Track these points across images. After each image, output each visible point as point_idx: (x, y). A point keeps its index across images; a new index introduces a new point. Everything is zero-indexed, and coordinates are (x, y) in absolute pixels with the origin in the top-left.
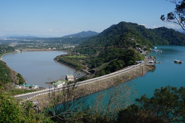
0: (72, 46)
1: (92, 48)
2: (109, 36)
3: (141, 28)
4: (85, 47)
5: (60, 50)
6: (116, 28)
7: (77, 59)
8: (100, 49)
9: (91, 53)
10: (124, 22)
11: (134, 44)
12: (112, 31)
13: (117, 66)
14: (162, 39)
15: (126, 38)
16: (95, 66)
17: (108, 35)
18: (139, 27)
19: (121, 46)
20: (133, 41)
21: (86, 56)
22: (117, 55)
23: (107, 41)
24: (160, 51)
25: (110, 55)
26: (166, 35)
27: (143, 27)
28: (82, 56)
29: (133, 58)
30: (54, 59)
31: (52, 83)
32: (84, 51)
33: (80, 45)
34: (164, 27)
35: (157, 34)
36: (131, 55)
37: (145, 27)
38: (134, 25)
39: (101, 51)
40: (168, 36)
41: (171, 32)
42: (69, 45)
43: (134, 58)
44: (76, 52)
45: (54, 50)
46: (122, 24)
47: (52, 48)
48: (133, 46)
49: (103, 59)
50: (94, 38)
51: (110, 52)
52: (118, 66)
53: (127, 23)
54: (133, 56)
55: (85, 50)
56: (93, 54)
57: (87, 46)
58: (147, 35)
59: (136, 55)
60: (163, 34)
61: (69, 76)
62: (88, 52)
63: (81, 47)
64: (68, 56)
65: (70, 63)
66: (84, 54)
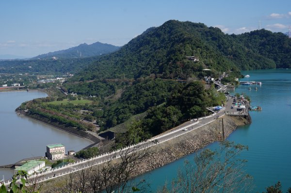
0: (58, 78)
1: (104, 82)
2: (142, 52)
3: (214, 34)
4: (88, 79)
5: (30, 88)
6: (158, 35)
7: (71, 107)
8: (123, 84)
9: (102, 92)
10: (174, 21)
11: (200, 69)
12: (148, 43)
13: (164, 121)
14: (259, 56)
15: (180, 57)
16: (115, 121)
17: (140, 51)
18: (209, 32)
19: (172, 75)
20: (196, 62)
21: (92, 99)
22: (162, 96)
23: (139, 64)
24: (259, 84)
25: (146, 96)
26: (268, 47)
27: (218, 30)
28: (83, 101)
29: (200, 101)
30: (17, 110)
31: (13, 167)
32: (87, 88)
33: (76, 74)
34: (263, 30)
35: (248, 47)
36: (194, 94)
37: (221, 31)
38: (197, 28)
39: (126, 88)
40: (273, 50)
41: (279, 40)
42: (52, 76)
43: (202, 100)
44: (69, 92)
45: (16, 89)
46: (171, 26)
47: (9, 84)
48: (198, 73)
49: (132, 106)
50: (108, 59)
51: (147, 90)
52: (166, 120)
53: (180, 23)
54: (199, 97)
55: (90, 86)
56: (108, 96)
57: (93, 77)
58: (226, 48)
59: (206, 93)
60: (263, 45)
61: (54, 149)
62: (95, 90)
63: (79, 80)
64: (49, 101)
65: (55, 116)
66: (87, 95)
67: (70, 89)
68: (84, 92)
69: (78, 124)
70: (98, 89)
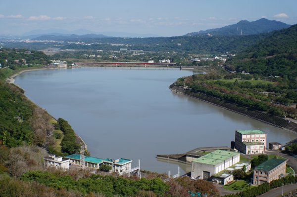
0: (216, 58)
1: (291, 57)
4: (265, 55)
5: (183, 65)
7: (248, 86)
21: (275, 80)
32: (264, 65)
42: (207, 55)
44: (238, 71)
45: (165, 65)
47: (157, 60)
55: (269, 63)
57: (272, 53)
61: (249, 136)
62: (278, 68)
63: (250, 56)
64: (214, 79)
65: (231, 95)
66: (265, 75)
67: (238, 67)
68: (260, 71)
69: (269, 107)
70: (281, 67)
